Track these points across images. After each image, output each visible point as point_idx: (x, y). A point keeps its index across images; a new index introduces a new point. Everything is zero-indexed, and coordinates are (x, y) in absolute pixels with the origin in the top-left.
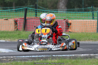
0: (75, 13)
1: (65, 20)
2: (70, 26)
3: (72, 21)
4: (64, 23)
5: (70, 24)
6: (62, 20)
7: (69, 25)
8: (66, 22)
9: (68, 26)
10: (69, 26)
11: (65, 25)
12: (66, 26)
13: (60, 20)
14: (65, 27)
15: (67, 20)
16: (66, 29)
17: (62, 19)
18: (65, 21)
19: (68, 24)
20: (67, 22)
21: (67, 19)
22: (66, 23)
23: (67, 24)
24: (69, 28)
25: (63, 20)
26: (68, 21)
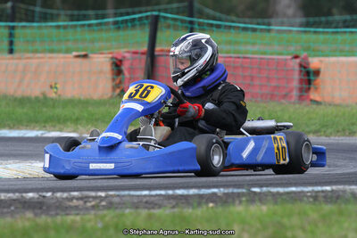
0: (334, 33)
1: (296, 57)
2: (317, 82)
3: (321, 61)
4: (293, 70)
5: (317, 73)
6: (287, 60)
7: (312, 78)
8: (301, 65)
9: (309, 82)
10: (312, 82)
11: (296, 76)
12: (301, 81)
13: (280, 57)
14: (295, 84)
15: (306, 58)
16: (301, 90)
17: (288, 54)
18: (298, 60)
19: (308, 73)
20: (305, 67)
21: (303, 54)
22: (301, 71)
23: (303, 74)
24: (312, 86)
25: (289, 57)
26: (308, 64)
